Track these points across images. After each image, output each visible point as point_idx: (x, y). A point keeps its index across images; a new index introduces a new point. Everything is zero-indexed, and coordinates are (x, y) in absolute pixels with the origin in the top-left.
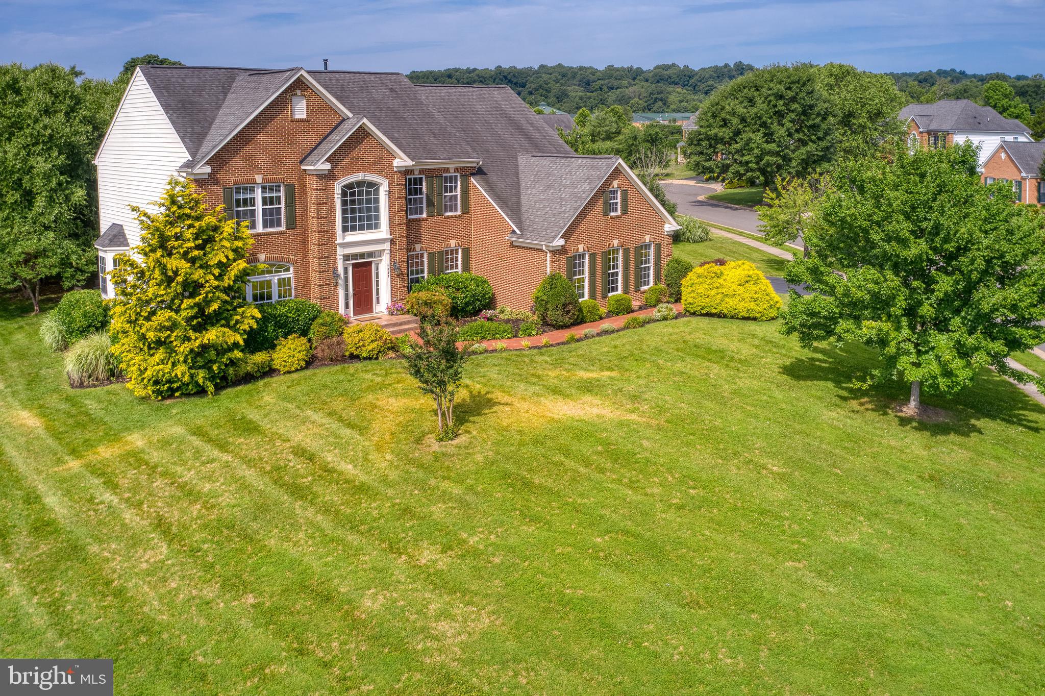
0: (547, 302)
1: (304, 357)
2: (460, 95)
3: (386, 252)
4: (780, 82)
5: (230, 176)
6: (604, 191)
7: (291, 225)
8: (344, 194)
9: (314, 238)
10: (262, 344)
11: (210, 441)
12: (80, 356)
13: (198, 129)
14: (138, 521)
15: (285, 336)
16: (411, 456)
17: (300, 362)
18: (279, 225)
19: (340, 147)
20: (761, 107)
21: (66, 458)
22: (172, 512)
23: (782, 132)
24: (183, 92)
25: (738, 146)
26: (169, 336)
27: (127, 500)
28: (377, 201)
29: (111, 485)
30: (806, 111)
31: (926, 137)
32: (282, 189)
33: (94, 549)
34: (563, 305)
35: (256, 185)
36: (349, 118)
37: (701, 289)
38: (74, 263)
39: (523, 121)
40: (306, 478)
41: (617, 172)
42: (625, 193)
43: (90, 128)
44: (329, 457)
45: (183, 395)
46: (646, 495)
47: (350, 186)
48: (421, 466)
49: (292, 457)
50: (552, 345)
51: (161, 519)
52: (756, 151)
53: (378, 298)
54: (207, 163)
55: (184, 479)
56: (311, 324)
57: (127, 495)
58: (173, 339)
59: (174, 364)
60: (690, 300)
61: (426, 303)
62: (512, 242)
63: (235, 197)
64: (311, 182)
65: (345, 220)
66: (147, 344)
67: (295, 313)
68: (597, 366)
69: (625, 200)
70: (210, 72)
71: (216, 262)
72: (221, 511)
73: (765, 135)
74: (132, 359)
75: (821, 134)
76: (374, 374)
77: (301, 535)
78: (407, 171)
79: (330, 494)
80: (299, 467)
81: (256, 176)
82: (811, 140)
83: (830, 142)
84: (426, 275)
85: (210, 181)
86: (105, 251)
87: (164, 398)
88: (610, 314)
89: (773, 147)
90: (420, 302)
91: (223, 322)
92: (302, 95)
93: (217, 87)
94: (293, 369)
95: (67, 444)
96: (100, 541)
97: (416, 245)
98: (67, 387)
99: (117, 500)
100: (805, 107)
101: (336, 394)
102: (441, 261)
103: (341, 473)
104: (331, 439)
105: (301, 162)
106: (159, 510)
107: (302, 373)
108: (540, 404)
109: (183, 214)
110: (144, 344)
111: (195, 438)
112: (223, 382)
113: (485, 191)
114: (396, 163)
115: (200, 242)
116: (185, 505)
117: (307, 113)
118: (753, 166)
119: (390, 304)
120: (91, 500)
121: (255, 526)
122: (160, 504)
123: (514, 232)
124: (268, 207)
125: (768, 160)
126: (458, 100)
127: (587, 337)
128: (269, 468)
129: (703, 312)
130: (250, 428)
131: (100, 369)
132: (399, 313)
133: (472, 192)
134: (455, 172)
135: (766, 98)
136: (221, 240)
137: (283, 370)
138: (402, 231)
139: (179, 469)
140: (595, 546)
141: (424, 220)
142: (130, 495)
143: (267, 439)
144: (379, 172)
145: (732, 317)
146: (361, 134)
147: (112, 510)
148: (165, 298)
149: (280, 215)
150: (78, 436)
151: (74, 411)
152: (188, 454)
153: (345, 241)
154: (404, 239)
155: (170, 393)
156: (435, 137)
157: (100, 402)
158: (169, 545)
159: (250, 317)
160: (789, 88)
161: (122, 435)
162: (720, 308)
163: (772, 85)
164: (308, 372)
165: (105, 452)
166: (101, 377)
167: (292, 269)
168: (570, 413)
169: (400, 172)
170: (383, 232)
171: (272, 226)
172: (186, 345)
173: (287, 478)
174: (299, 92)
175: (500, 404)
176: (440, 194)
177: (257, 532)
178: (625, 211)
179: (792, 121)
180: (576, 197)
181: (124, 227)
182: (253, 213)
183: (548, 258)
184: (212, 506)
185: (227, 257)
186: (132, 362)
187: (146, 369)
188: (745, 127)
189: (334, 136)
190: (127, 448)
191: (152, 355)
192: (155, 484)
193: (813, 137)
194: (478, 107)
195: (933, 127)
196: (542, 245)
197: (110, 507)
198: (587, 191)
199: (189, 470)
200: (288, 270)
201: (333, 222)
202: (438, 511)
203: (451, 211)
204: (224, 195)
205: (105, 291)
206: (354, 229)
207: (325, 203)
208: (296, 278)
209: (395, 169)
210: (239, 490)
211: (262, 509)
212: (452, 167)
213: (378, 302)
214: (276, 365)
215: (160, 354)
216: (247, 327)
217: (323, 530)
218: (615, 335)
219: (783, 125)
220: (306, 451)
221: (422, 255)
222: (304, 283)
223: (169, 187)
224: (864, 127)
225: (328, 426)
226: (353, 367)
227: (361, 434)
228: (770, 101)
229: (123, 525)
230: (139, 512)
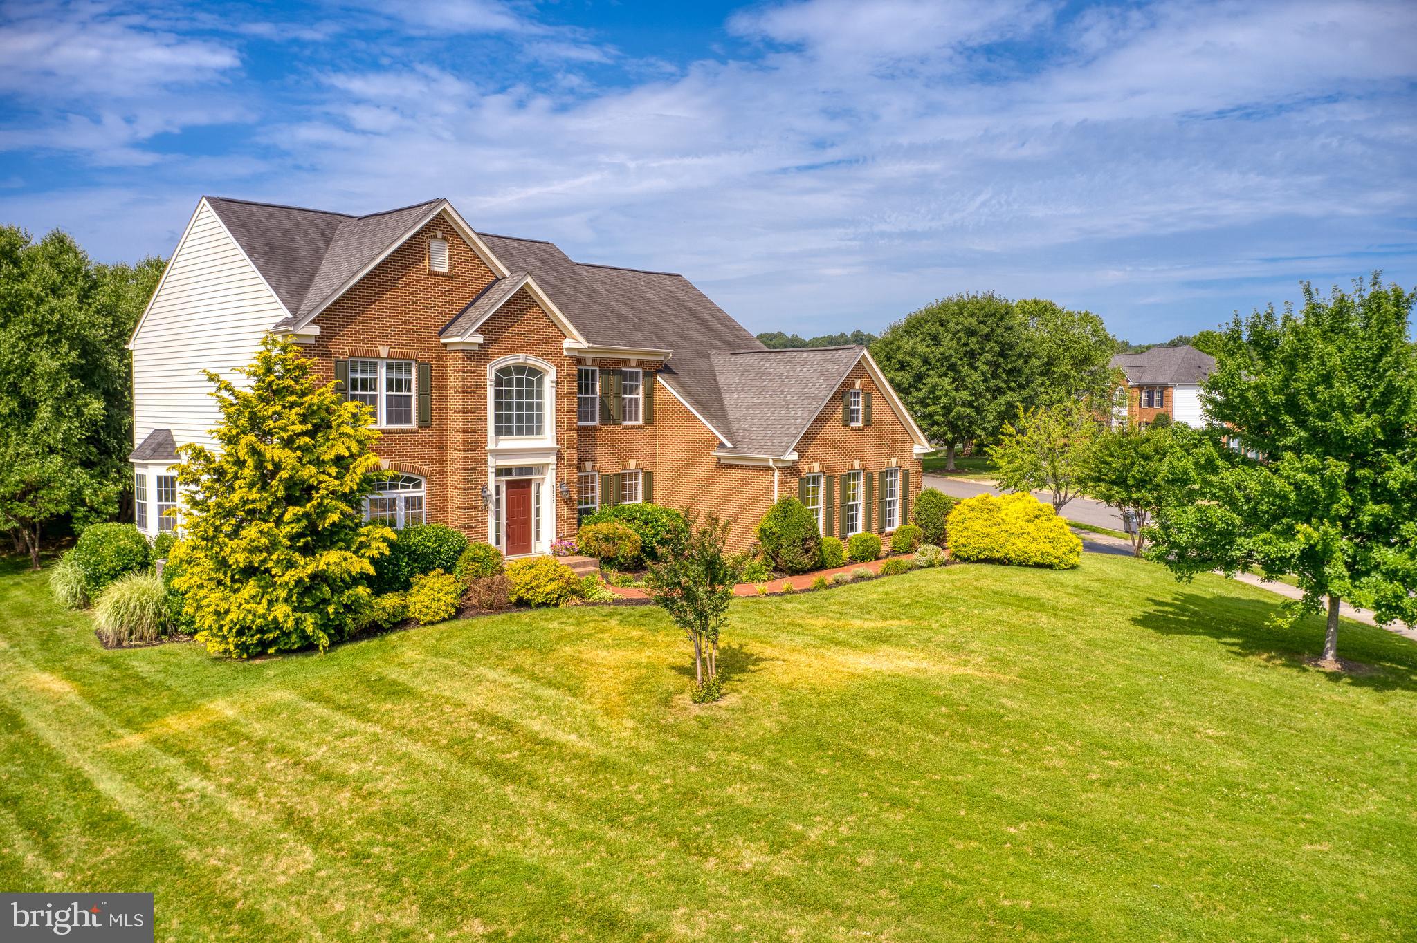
0: (779, 537)
1: (453, 601)
2: (624, 279)
3: (551, 467)
4: (972, 316)
5: (344, 346)
6: (843, 394)
7: (425, 422)
8: (498, 382)
9: (456, 442)
10: (390, 584)
11: (339, 708)
12: (117, 602)
13: (295, 279)
14: (254, 815)
15: (425, 571)
16: (663, 722)
17: (449, 608)
18: (408, 420)
19: (495, 314)
20: (949, 345)
21: (120, 731)
22: (307, 803)
23: (975, 376)
24: (269, 234)
25: (921, 394)
26: (264, 561)
27: (230, 787)
28: (540, 395)
29: (196, 765)
30: (1004, 351)
31: (1136, 393)
32: (414, 370)
33: (192, 854)
34: (803, 540)
35: (379, 361)
36: (504, 278)
37: (977, 526)
38: (87, 500)
39: (707, 316)
40: (510, 753)
41: (860, 369)
42: (868, 396)
43: (109, 320)
44: (536, 726)
45: (280, 652)
46: (1047, 769)
47: (504, 371)
48: (684, 735)
49: (476, 726)
50: (795, 592)
51: (293, 813)
52: (943, 400)
53: (538, 534)
54: (314, 322)
55: (313, 758)
56: (456, 559)
57: (226, 781)
58: (271, 564)
59: (270, 603)
60: (963, 541)
61: (607, 539)
62: (719, 459)
63: (351, 376)
64: (454, 363)
65: (498, 418)
66: (229, 574)
67: (435, 542)
68: (873, 614)
69: (868, 407)
70: (303, 215)
71: (332, 457)
72: (386, 801)
73: (954, 380)
74: (205, 597)
75: (1022, 380)
76: (562, 623)
77: (530, 832)
78: (579, 360)
79: (557, 774)
80: (493, 738)
81: (380, 348)
82: (1010, 388)
83: (1034, 390)
84: (598, 506)
85: (318, 348)
86: (146, 466)
87: (250, 657)
88: (854, 560)
89: (964, 395)
90: (601, 536)
91: (341, 544)
92: (444, 238)
93: (315, 233)
94: (438, 618)
95: (117, 713)
96: (201, 845)
97: (587, 463)
98: (97, 647)
99: (213, 787)
100: (1003, 345)
101: (514, 646)
102: (618, 486)
103: (562, 746)
104: (530, 702)
105: (440, 333)
106: (284, 800)
107: (454, 624)
108: (823, 657)
109: (284, 387)
110: (225, 574)
111: (314, 705)
112: (340, 637)
113: (678, 392)
114: (567, 344)
115: (310, 426)
116: (326, 792)
117: (450, 265)
118: (940, 419)
119: (554, 541)
120: (172, 786)
121: (448, 820)
122: (284, 793)
123: (722, 445)
124: (395, 393)
125: (959, 411)
126: (623, 284)
127: (838, 583)
128: (445, 742)
129: (981, 556)
130: (397, 691)
131: (147, 622)
132: (568, 553)
133: (657, 395)
134: (637, 366)
135: (954, 335)
136: (339, 426)
137: (423, 619)
138: (571, 439)
139: (302, 746)
140: (1012, 839)
141: (595, 428)
142: (233, 780)
143: (428, 704)
144: (545, 355)
145: (1020, 564)
146: (523, 300)
147: (208, 800)
148: (258, 505)
149: (410, 406)
150: (132, 704)
151: (117, 674)
152: (310, 725)
153: (499, 447)
154: (574, 451)
155: (259, 649)
156: (608, 319)
157: (153, 663)
158: (315, 850)
159: (379, 539)
160: (983, 322)
161: (198, 702)
162: (1004, 550)
163: (961, 319)
164: (461, 623)
165: (176, 724)
166: (146, 634)
167: (423, 485)
168: (876, 666)
169: (571, 357)
170: (548, 438)
171: (399, 421)
172: (293, 573)
173: (478, 754)
174: (439, 234)
175: (766, 659)
176: (617, 395)
177: (456, 829)
178: (868, 423)
179: (989, 363)
180: (808, 398)
181: (173, 432)
182: (373, 400)
183: (776, 479)
184: (370, 794)
185: (348, 448)
186: (206, 602)
187: (227, 612)
188: (928, 370)
189: (485, 299)
190: (211, 718)
191: (238, 590)
192: (268, 766)
193: (1013, 385)
194: (649, 294)
195: (1147, 379)
196: (767, 460)
197: (203, 797)
198: (824, 391)
199: (318, 745)
200: (418, 485)
201: (483, 419)
202: (739, 793)
203: (630, 419)
204: (336, 370)
205: (143, 524)
206: (509, 432)
207: (473, 391)
208: (430, 499)
209: (565, 353)
210: (405, 771)
211: (453, 796)
212: (634, 358)
213: (538, 539)
214: (412, 613)
215: (250, 588)
216: (376, 554)
217: (564, 825)
218: (874, 582)
219: (976, 369)
220: (497, 718)
221: (593, 477)
222: (440, 507)
223: (262, 348)
224: (1066, 376)
225: (519, 686)
226: (525, 616)
227: (574, 695)
228: (959, 339)
229: (231, 822)
230: (252, 803)
